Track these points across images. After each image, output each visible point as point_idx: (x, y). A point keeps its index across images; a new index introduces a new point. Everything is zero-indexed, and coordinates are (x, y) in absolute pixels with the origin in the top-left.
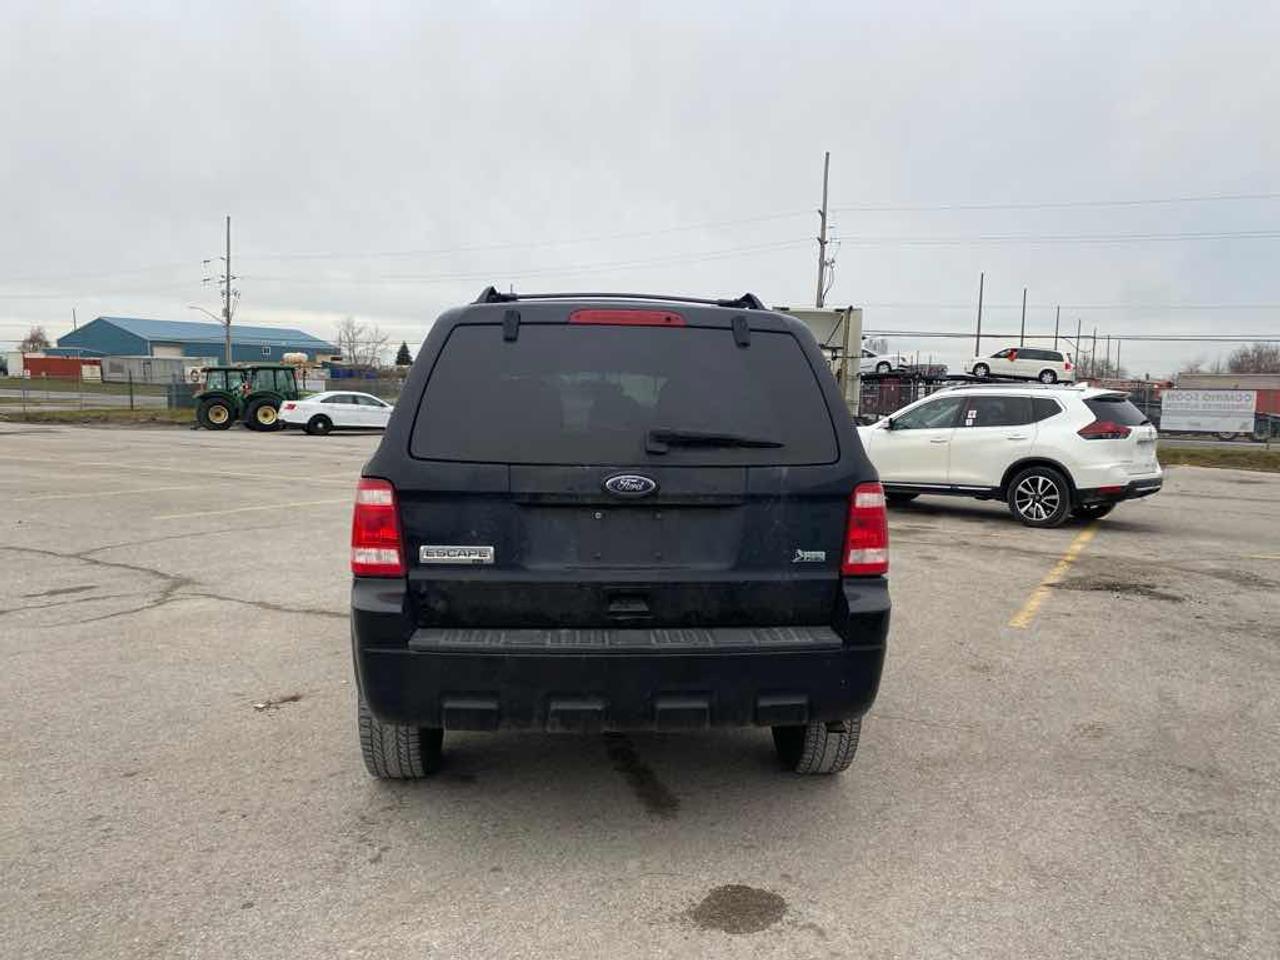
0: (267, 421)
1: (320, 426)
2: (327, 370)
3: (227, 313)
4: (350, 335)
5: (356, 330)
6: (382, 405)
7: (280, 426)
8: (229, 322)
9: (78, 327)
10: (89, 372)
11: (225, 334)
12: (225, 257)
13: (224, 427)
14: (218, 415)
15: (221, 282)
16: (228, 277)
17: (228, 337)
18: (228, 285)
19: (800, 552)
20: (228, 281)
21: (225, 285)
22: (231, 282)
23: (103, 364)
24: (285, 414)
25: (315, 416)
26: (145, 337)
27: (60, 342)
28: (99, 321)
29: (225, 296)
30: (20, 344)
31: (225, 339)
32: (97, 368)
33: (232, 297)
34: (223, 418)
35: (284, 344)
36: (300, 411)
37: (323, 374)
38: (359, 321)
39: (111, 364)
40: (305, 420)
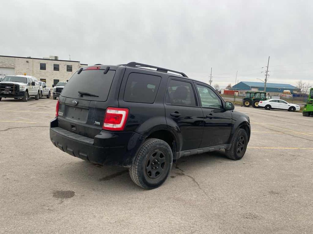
0: (257, 106)
1: (268, 107)
2: (292, 95)
3: (266, 80)
4: (300, 85)
5: (302, 84)
6: (286, 103)
7: (259, 107)
8: (266, 82)
9: (236, 84)
10: (236, 94)
11: (265, 85)
12: (267, 66)
13: (248, 106)
14: (247, 103)
15: (266, 72)
16: (267, 71)
17: (265, 86)
18: (267, 73)
19: (96, 122)
20: (267, 72)
21: (266, 73)
22: (268, 72)
23: (239, 92)
24: (260, 104)
25: (267, 105)
26: (250, 86)
27: (233, 87)
28: (241, 82)
29: (266, 76)
30: (226, 87)
31: (264, 86)
32: (237, 93)
33: (267, 76)
34: (248, 104)
35: (284, 88)
36: (263, 103)
37: (291, 96)
38: (303, 81)
39: (240, 92)
40: (264, 106)
